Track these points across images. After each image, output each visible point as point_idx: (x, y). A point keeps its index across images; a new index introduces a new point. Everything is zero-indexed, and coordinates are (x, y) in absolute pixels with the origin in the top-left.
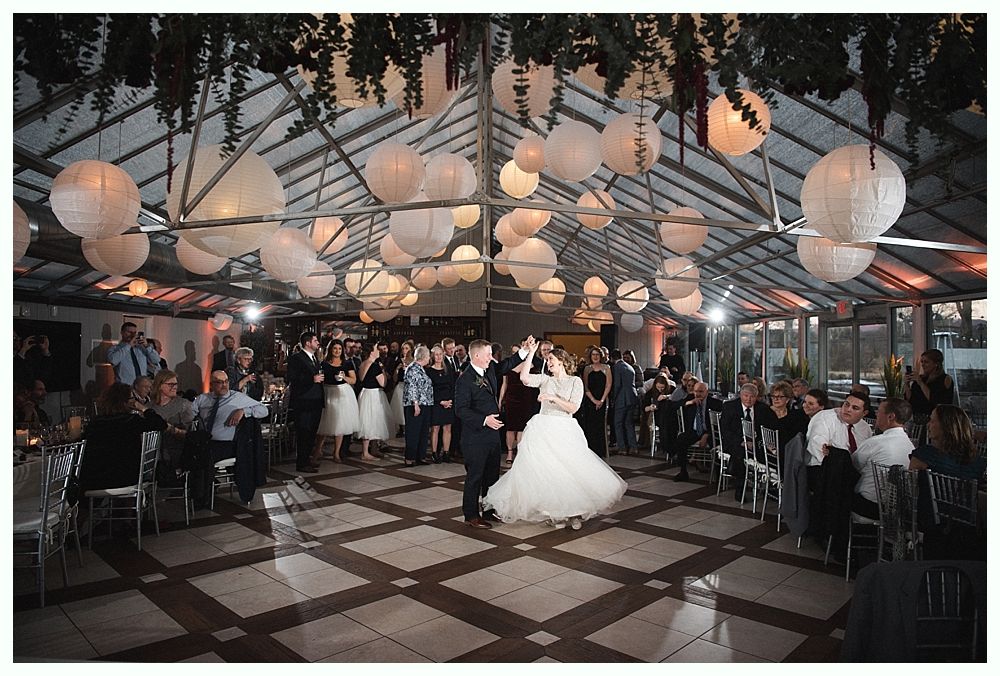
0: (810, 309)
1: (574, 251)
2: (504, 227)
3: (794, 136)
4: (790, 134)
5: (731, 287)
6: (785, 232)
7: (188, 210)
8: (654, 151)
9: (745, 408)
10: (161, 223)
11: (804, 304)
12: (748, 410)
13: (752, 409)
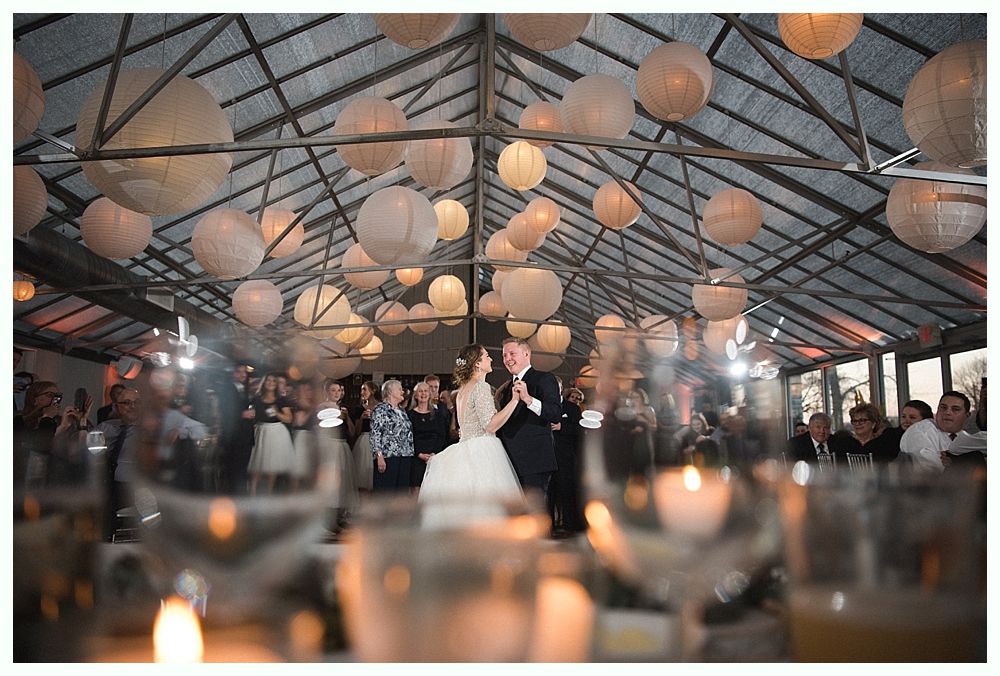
0: (882, 343)
1: (580, 290)
2: (498, 245)
3: (871, 86)
4: (867, 84)
5: (781, 320)
6: (877, 172)
7: (107, 135)
8: (705, 86)
9: (816, 444)
10: (70, 151)
11: (875, 337)
12: (821, 446)
13: (826, 445)
